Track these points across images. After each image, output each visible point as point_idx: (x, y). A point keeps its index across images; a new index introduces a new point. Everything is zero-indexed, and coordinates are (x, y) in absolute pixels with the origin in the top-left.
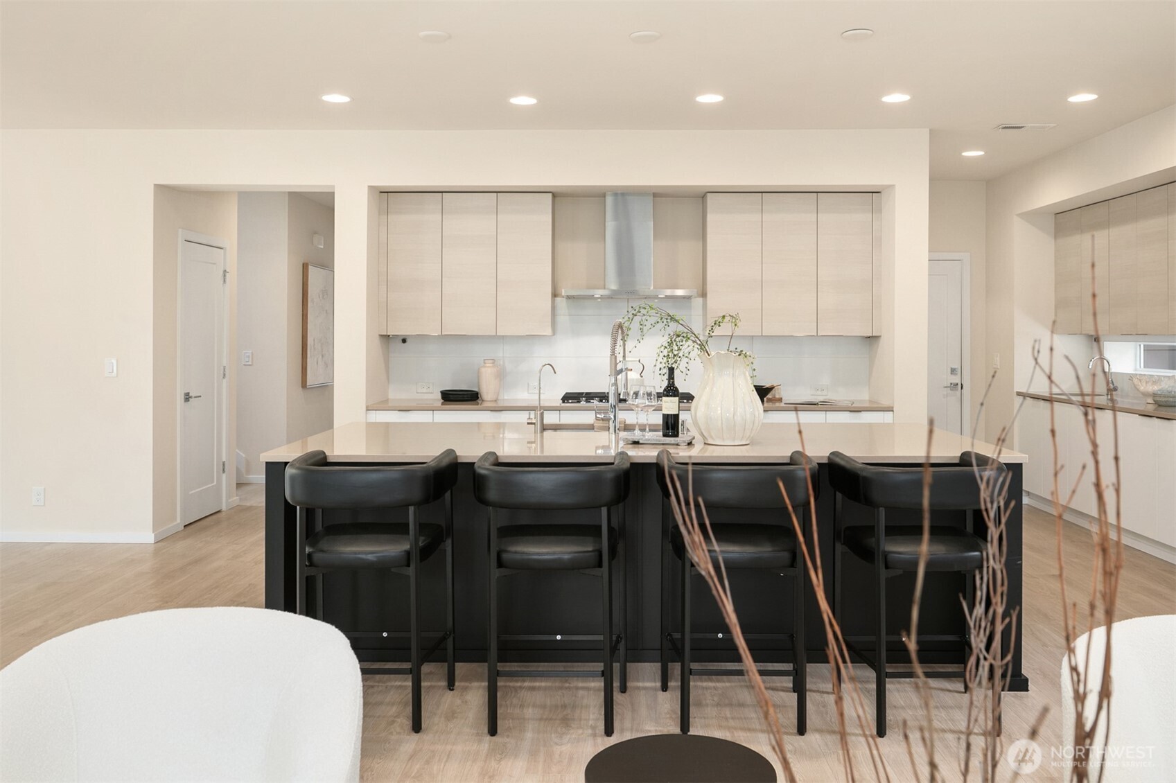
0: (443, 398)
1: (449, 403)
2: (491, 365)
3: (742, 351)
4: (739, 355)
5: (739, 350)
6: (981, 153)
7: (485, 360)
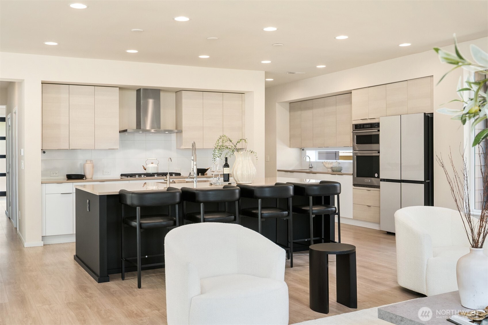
0: (67, 178)
1: (71, 179)
2: (90, 162)
3: (252, 151)
4: (251, 152)
5: (251, 151)
6: (272, 80)
7: (86, 160)
